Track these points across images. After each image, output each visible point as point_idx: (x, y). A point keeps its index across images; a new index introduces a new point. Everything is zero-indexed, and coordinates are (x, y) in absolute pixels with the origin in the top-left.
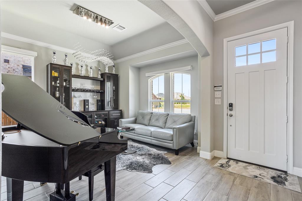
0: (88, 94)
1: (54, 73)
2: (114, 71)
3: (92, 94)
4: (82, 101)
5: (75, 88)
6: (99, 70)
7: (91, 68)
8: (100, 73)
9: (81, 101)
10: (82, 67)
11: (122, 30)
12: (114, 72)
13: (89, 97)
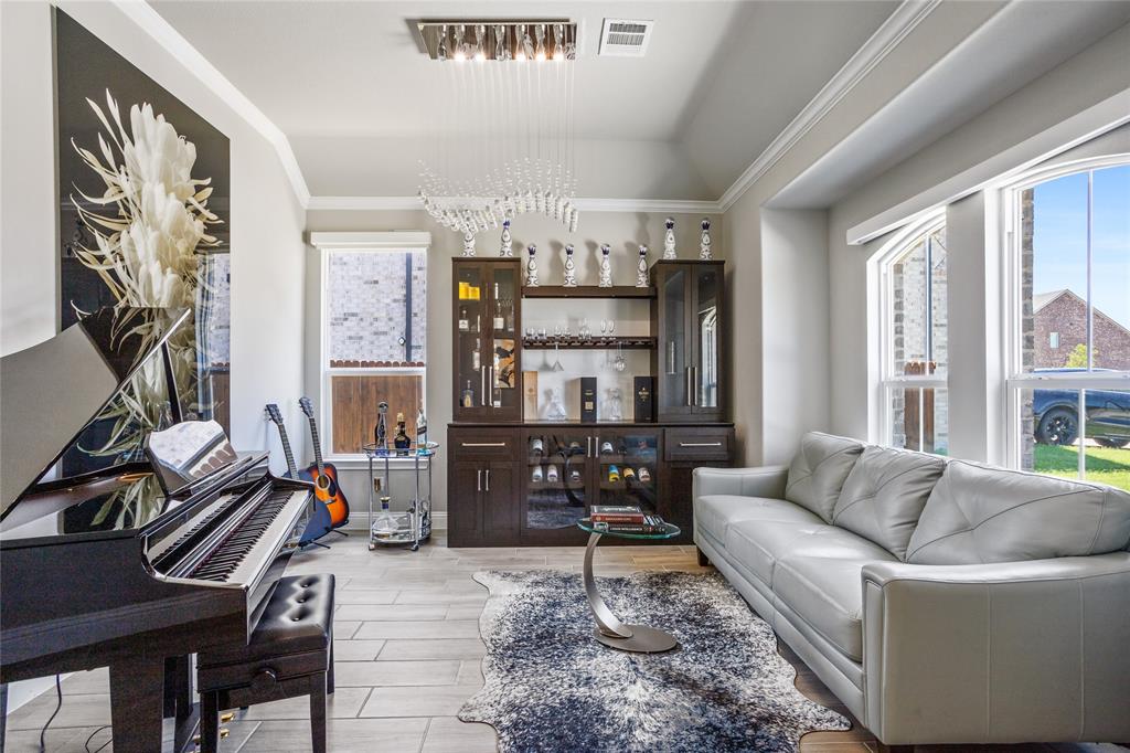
0: (600, 356)
1: (467, 290)
2: (707, 248)
3: (613, 354)
4: (573, 382)
5: (541, 335)
6: (642, 253)
7: (605, 252)
8: (642, 265)
9: (569, 384)
10: (569, 252)
11: (639, 41)
12: (705, 255)
13: (602, 366)
